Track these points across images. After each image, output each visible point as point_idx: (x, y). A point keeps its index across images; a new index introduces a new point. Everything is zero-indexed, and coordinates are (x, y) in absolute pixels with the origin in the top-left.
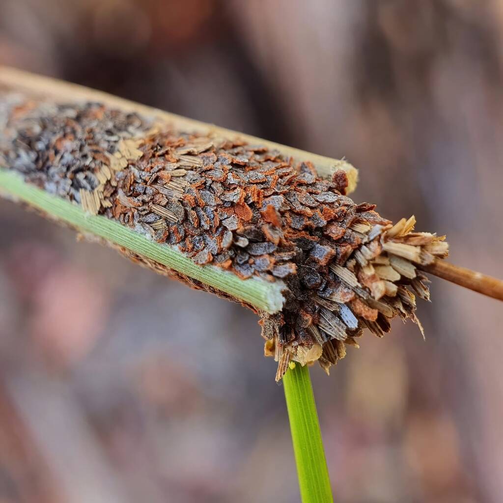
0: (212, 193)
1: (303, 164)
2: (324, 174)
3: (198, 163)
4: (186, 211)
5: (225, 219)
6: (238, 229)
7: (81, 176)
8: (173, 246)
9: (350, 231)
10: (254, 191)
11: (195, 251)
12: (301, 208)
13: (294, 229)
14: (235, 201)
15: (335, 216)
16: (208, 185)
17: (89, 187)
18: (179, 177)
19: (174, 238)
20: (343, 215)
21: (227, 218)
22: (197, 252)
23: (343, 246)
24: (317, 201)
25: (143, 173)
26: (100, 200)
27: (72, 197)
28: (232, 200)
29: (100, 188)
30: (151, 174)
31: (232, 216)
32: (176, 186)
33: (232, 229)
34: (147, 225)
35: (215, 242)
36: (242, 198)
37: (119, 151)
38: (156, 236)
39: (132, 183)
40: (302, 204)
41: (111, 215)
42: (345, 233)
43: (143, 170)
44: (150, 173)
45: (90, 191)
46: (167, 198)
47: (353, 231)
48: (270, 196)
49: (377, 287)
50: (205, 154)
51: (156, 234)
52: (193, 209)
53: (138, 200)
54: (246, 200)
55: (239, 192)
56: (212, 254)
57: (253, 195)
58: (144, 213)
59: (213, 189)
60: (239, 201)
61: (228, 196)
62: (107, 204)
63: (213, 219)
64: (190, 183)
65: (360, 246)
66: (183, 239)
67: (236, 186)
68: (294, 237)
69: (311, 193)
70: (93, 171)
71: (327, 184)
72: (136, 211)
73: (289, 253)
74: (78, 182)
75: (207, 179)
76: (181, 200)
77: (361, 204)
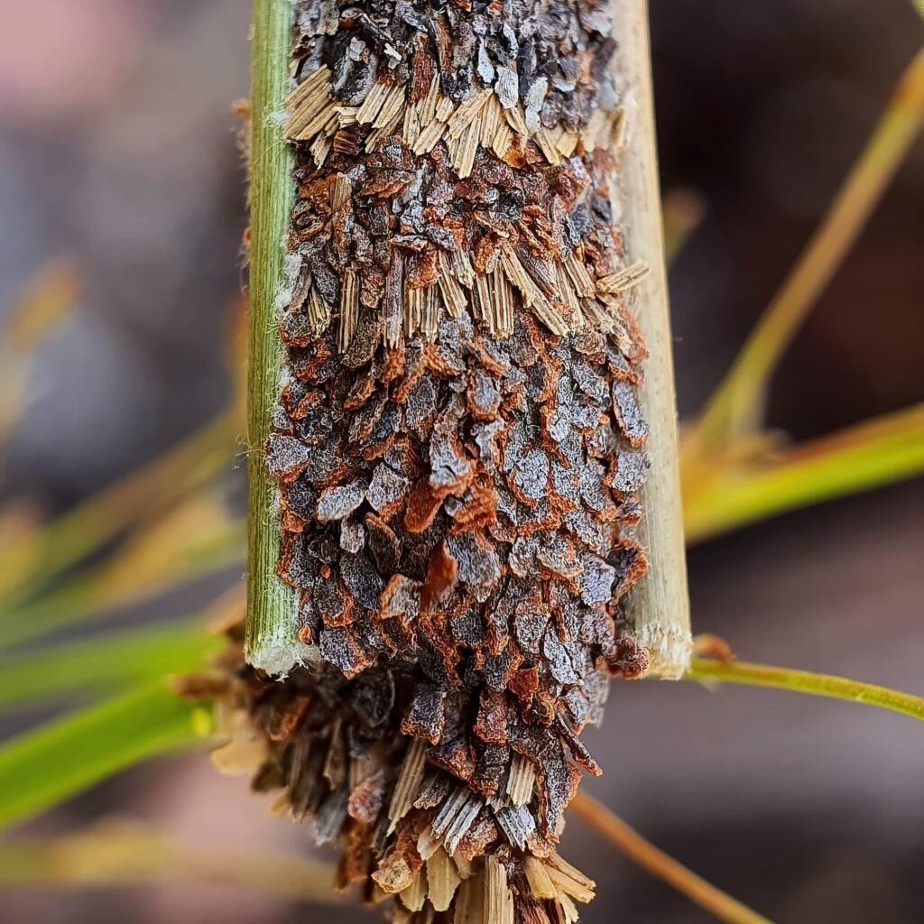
0: (438, 403)
1: (635, 552)
2: (633, 612)
3: (499, 327)
4: (367, 366)
5: (391, 467)
6: (377, 514)
7: (356, 49)
8: (287, 368)
9: (505, 757)
10: (480, 505)
11: (294, 429)
12: (499, 623)
13: (449, 628)
14: (432, 477)
15: (525, 704)
16: (451, 385)
17: (339, 85)
18: (442, 305)
19: (304, 365)
20: (537, 720)
21: (393, 469)
22: (297, 434)
23: (469, 750)
24: (541, 645)
25: (418, 211)
26: (323, 130)
27: (302, 55)
28: (433, 468)
29: (346, 115)
30: (421, 230)
31: (406, 480)
32: (414, 310)
33: (369, 499)
34: (309, 281)
35: (331, 466)
36: (447, 492)
37: (457, 103)
38: (291, 317)
39: (380, 196)
40: (511, 619)
41: (301, 175)
42: (497, 745)
43: (424, 204)
44: (424, 226)
45: (332, 92)
46: (381, 301)
47: (508, 766)
48: (493, 540)
49: (397, 873)
50: (532, 330)
51: (295, 315)
52: (378, 384)
53: (351, 231)
54: (451, 500)
55: (461, 474)
56: (305, 471)
57: (473, 507)
58: (331, 259)
59: (445, 404)
60: (437, 487)
61: (442, 450)
62: (319, 152)
63: (379, 439)
64: (437, 339)
65: (477, 797)
66: (310, 386)
67: (475, 454)
68: (433, 638)
69: (554, 621)
70: (382, 72)
71: (605, 635)
72: (328, 237)
73: (388, 642)
74: (342, 51)
75: (463, 377)
76: (385, 345)
77: (581, 746)
